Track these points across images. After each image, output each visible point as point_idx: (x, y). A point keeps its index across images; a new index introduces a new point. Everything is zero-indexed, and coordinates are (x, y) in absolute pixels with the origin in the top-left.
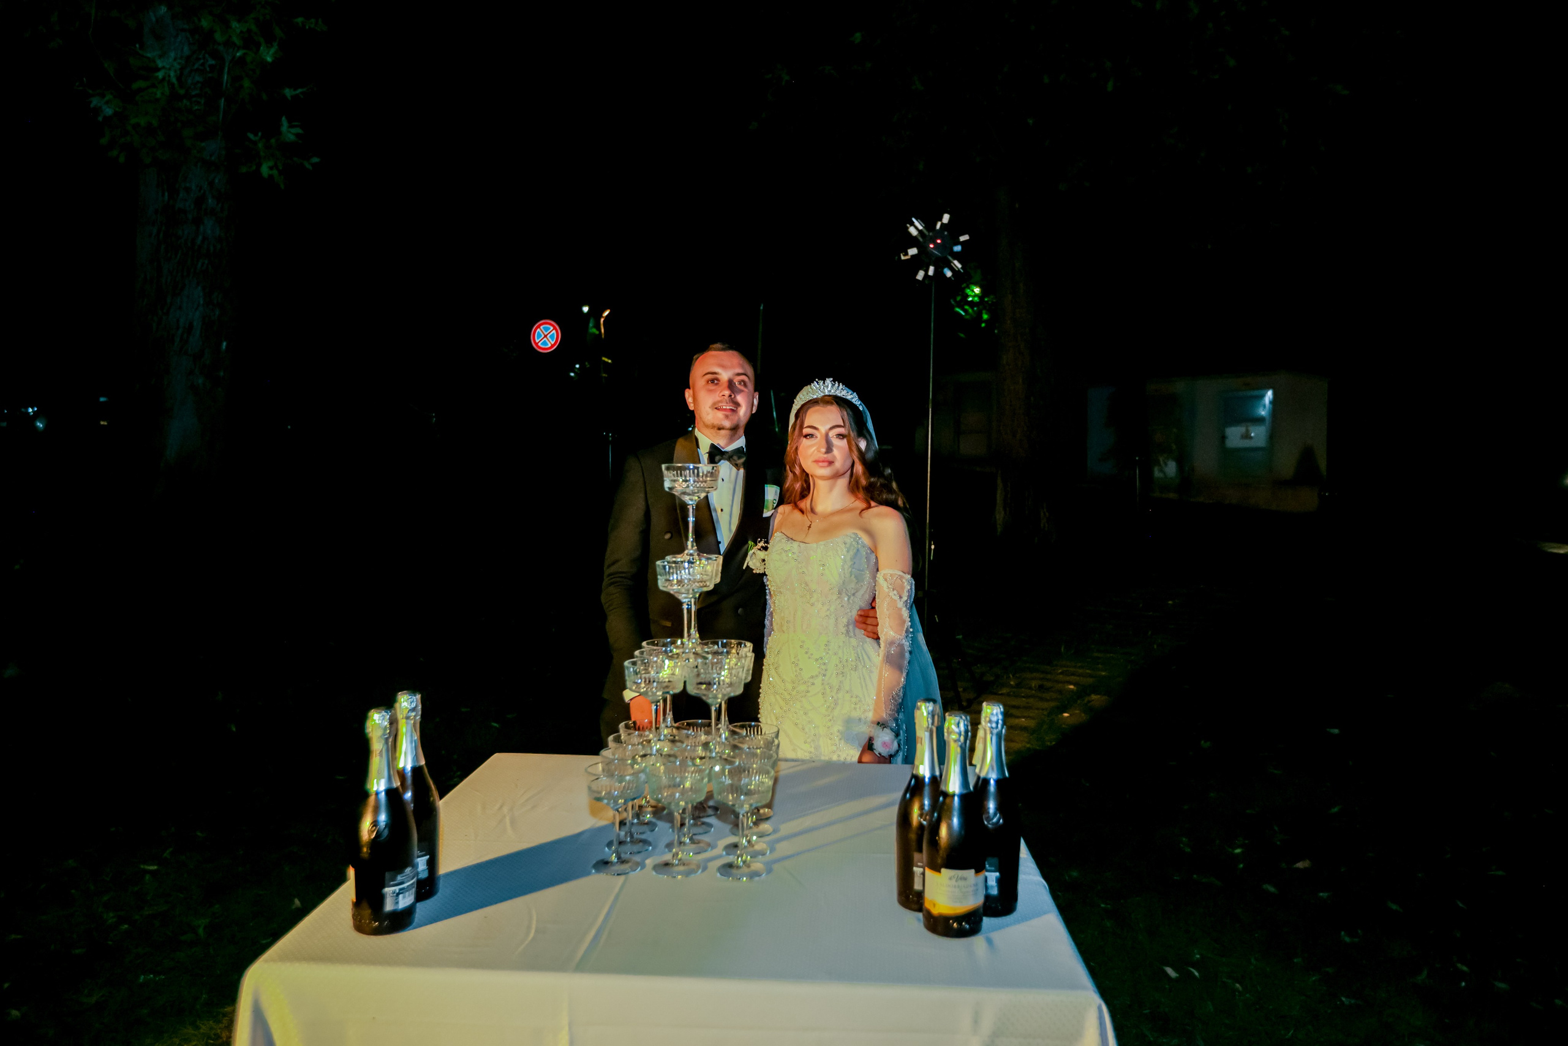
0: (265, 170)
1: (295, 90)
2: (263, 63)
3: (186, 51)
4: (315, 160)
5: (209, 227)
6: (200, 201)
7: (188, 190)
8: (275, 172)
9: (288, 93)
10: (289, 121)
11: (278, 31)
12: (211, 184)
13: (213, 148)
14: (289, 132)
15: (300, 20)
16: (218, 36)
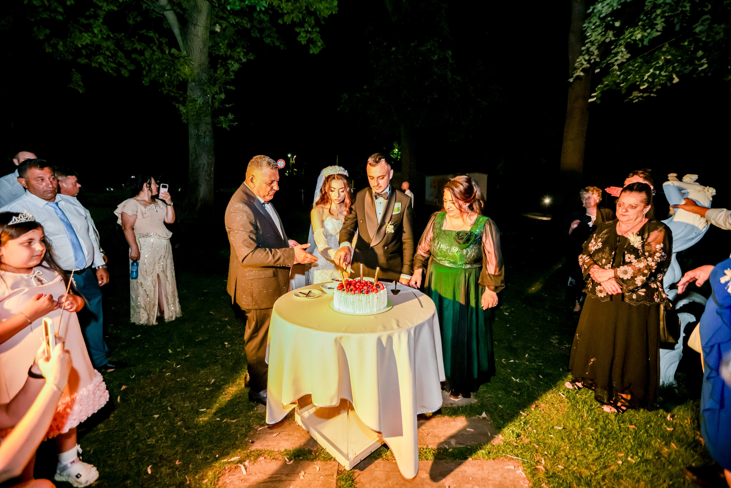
0: (224, 126)
1: (228, 104)
2: (221, 98)
3: (200, 94)
4: (236, 123)
5: (207, 139)
6: (205, 132)
7: (202, 130)
8: (226, 127)
9: (227, 106)
10: (231, 114)
11: (223, 90)
12: (207, 128)
13: (208, 119)
14: (231, 116)
15: (228, 86)
16: (208, 91)
